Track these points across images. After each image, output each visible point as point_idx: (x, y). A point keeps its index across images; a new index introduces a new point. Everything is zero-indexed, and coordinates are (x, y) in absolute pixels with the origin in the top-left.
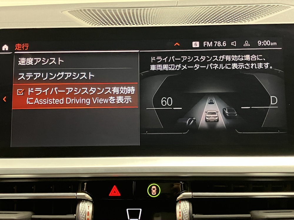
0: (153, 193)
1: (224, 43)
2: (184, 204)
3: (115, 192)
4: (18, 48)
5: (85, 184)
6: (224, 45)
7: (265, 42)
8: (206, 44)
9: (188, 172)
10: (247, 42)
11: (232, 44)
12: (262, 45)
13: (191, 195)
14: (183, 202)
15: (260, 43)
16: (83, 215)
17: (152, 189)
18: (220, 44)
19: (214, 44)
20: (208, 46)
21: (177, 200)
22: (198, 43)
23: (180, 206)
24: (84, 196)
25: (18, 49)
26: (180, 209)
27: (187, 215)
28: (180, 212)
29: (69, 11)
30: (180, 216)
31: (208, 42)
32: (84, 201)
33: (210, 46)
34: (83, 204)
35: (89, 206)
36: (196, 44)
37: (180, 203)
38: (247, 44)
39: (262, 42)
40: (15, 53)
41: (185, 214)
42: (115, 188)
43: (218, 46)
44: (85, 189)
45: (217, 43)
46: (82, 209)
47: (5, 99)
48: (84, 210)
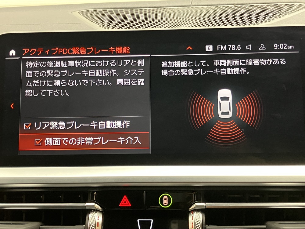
0: (165, 203)
1: (239, 46)
2: (197, 215)
3: (125, 202)
5: (95, 193)
6: (239, 48)
7: (282, 45)
8: (220, 48)
9: (201, 181)
10: (262, 46)
11: (247, 47)
12: (279, 48)
13: (204, 205)
14: (196, 212)
15: (276, 46)
16: (93, 225)
17: (164, 199)
18: (234, 47)
19: (228, 47)
20: (221, 50)
21: (189, 211)
22: (211, 47)
23: (192, 216)
24: (94, 206)
26: (192, 220)
27: (200, 227)
28: (192, 223)
29: (79, 11)
30: (193, 227)
31: (222, 46)
32: (93, 211)
33: (224, 50)
34: (93, 215)
35: (98, 217)
36: (209, 48)
37: (192, 214)
38: (262, 47)
39: (279, 46)
40: (23, 58)
41: (198, 226)
42: (125, 198)
43: (233, 49)
44: (94, 199)
45: (231, 47)
46: (92, 219)
47: (12, 106)
48: (94, 221)
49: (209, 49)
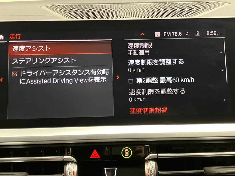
0: (126, 155)
1: (180, 33)
2: (151, 163)
3: (95, 155)
4: (12, 37)
5: (71, 148)
6: (180, 34)
8: (166, 34)
9: (154, 137)
10: (198, 32)
11: (187, 34)
13: (156, 156)
14: (150, 161)
16: (70, 174)
17: (125, 152)
18: (177, 34)
19: (172, 34)
20: (167, 36)
21: (145, 160)
22: (159, 33)
23: (148, 165)
24: (70, 158)
25: (12, 39)
26: (148, 167)
27: (154, 172)
28: (148, 170)
29: (46, 6)
30: (148, 173)
31: (167, 33)
32: (70, 162)
33: (169, 36)
34: (69, 165)
35: (74, 167)
37: (148, 162)
39: (210, 33)
40: (10, 41)
41: (152, 172)
42: (95, 151)
43: (175, 35)
44: (70, 153)
45: (175, 34)
46: (69, 169)
47: (2, 80)
48: (71, 170)
49: (158, 35)
